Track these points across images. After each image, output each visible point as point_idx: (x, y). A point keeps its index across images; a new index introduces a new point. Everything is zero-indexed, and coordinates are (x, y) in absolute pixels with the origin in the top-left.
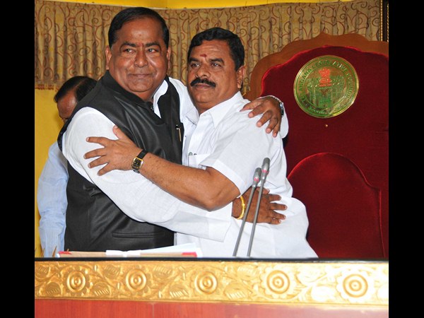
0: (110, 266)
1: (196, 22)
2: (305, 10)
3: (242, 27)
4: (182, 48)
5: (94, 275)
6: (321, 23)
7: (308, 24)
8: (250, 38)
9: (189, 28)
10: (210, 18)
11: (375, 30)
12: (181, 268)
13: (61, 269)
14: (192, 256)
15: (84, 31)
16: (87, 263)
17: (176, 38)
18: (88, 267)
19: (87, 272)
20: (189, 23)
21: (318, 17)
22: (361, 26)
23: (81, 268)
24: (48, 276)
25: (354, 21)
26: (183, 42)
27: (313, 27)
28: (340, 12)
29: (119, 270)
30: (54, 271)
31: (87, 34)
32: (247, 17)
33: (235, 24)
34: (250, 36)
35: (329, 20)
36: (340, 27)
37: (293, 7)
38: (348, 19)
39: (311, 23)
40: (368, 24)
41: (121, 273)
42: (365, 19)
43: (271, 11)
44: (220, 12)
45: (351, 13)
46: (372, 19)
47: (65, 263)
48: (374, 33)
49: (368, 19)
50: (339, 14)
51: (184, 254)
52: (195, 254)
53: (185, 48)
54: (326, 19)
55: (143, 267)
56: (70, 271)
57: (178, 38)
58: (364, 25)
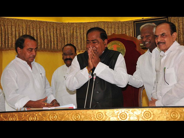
0: (44, 113)
1: (73, 27)
2: (109, 24)
4: (68, 36)
5: (39, 116)
7: (110, 29)
9: (70, 29)
10: (77, 26)
11: (131, 31)
12: (68, 112)
13: (27, 114)
14: (72, 108)
15: (33, 30)
16: (36, 112)
17: (66, 33)
18: (37, 113)
19: (36, 115)
20: (70, 28)
21: (113, 26)
22: (127, 30)
23: (34, 114)
24: (23, 117)
25: (125, 28)
26: (68, 34)
27: (112, 30)
28: (120, 25)
29: (48, 114)
30: (25, 115)
31: (34, 31)
32: (90, 26)
33: (86, 28)
35: (117, 27)
36: (120, 29)
37: (105, 23)
38: (123, 27)
39: (111, 28)
41: (48, 115)
42: (128, 28)
43: (98, 24)
44: (81, 24)
45: (124, 25)
46: (130, 27)
47: (29, 112)
48: (131, 32)
49: (129, 27)
50: (120, 26)
51: (69, 108)
52: (73, 107)
53: (69, 36)
55: (56, 113)
56: (31, 115)
57: (67, 33)
58: (128, 29)
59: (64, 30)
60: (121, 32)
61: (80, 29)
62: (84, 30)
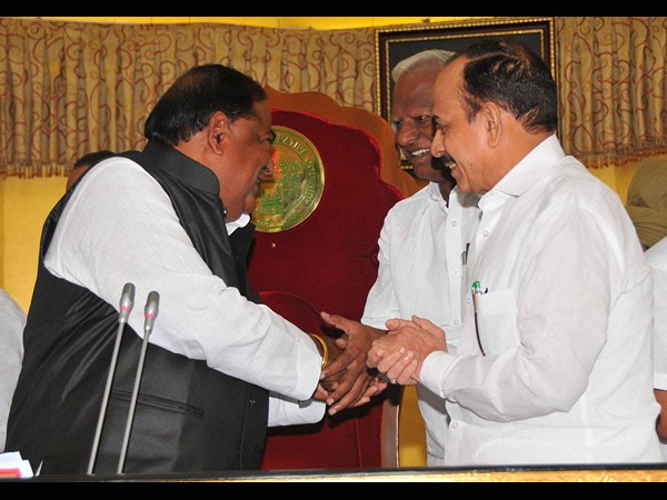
1: (59, 44)
2: (255, 38)
3: (144, 60)
4: (32, 91)
6: (282, 63)
7: (261, 64)
8: (160, 82)
9: (46, 54)
10: (86, 39)
11: (367, 81)
17: (21, 73)
20: (47, 47)
21: (276, 53)
22: (345, 74)
25: (335, 63)
26: (35, 79)
27: (269, 69)
28: (312, 47)
32: (153, 43)
33: (133, 54)
34: (160, 75)
35: (295, 60)
36: (312, 72)
37: (234, 32)
38: (326, 60)
39: (265, 61)
40: (357, 71)
42: (353, 66)
43: (197, 36)
44: (104, 31)
45: (331, 50)
46: (363, 63)
48: (367, 87)
49: (357, 62)
50: (310, 51)
53: (40, 91)
54: (290, 58)
57: (26, 72)
58: (350, 72)
59: (12, 56)
60: (313, 83)
61: (103, 58)
62: (124, 65)
